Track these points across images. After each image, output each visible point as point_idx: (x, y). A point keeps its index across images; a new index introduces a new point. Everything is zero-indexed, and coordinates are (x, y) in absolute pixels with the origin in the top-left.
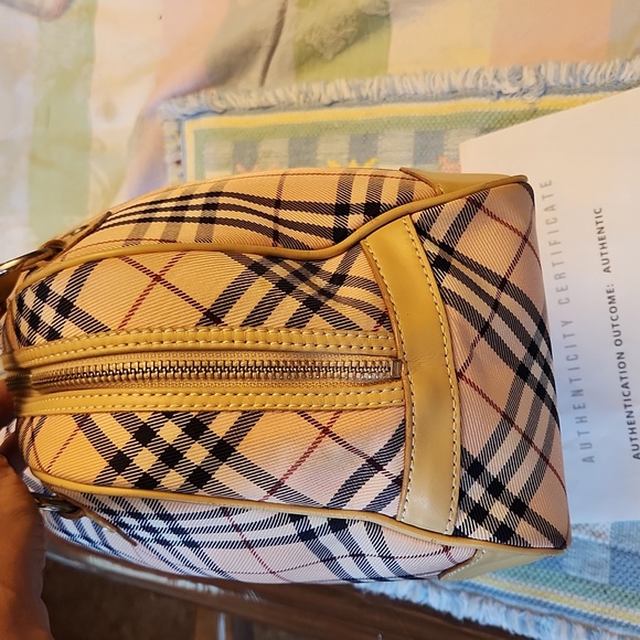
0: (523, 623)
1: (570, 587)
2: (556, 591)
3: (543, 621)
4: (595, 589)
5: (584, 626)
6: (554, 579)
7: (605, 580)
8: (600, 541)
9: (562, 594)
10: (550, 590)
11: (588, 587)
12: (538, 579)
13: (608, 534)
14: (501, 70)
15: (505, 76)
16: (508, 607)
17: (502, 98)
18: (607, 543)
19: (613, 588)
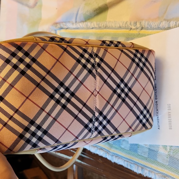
0: (127, 165)
1: (139, 157)
3: (132, 165)
5: (141, 167)
6: (135, 155)
7: (147, 156)
8: (146, 146)
9: (137, 159)
10: (134, 157)
11: (143, 158)
12: (132, 154)
13: (148, 145)
14: (132, 22)
15: (133, 24)
16: (124, 160)
17: (132, 30)
18: (148, 147)
19: (148, 159)
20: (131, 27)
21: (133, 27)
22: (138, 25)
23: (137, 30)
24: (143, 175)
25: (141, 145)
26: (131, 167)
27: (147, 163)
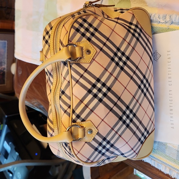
0: (154, 163)
1: (167, 158)
2: (163, 158)
3: (159, 164)
4: (172, 160)
6: (163, 155)
7: (175, 158)
8: (175, 148)
9: (164, 159)
10: (162, 157)
11: (171, 159)
12: (159, 154)
13: (177, 147)
14: (160, 15)
15: (161, 17)
16: (151, 159)
17: (160, 23)
18: (177, 149)
19: (177, 161)
20: (159, 20)
21: (162, 21)
22: (168, 19)
23: (166, 24)
24: (171, 176)
25: (169, 146)
26: (158, 167)
27: (176, 165)
